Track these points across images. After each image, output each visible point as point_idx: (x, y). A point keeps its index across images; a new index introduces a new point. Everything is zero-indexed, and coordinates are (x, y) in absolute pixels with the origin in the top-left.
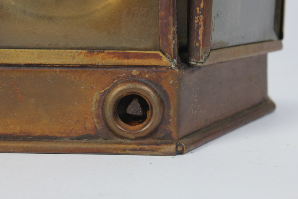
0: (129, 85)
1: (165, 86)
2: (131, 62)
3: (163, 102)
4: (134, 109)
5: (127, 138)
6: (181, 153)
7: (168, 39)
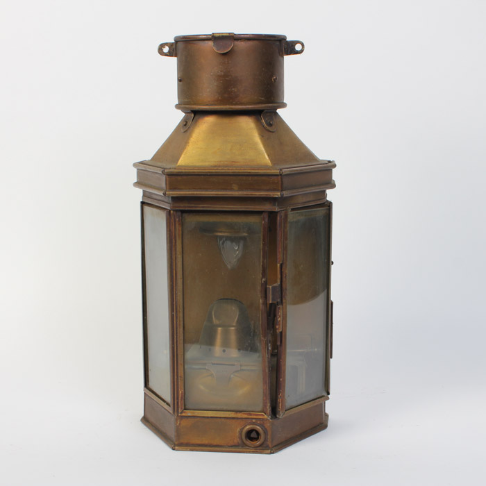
0: (251, 426)
1: (266, 427)
2: (252, 417)
3: (265, 432)
4: (254, 435)
5: (251, 447)
6: (273, 453)
7: (267, 408)
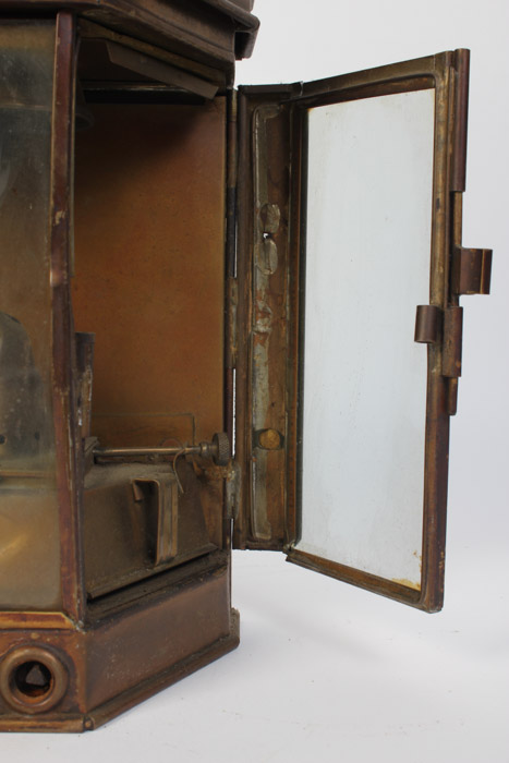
0: (27, 651)
1: (70, 652)
2: (28, 624)
3: (68, 668)
4: (34, 677)
5: (26, 713)
6: (91, 729)
7: (71, 598)
